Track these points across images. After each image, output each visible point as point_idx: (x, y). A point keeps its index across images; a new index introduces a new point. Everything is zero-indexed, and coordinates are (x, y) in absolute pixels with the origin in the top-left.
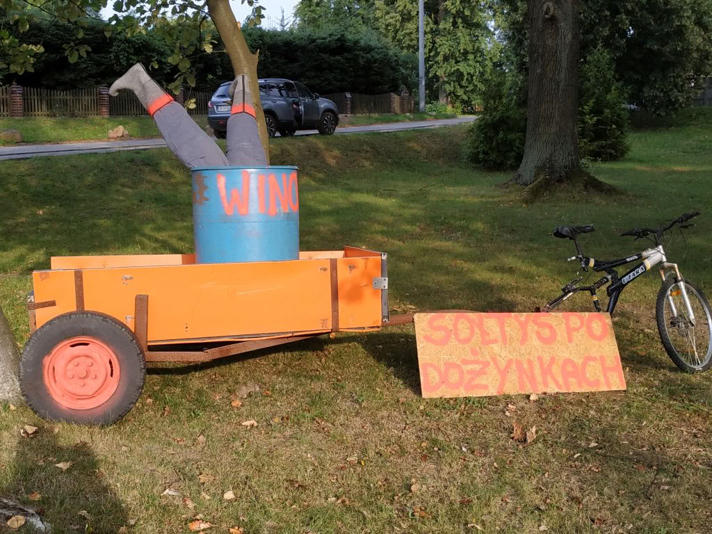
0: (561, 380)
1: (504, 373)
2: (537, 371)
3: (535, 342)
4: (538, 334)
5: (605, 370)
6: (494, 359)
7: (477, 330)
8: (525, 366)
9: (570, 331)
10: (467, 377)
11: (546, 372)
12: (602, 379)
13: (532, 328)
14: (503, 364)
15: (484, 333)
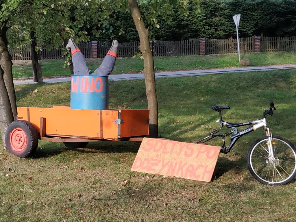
0: (184, 172)
1: (164, 166)
2: (177, 167)
3: (182, 155)
4: (186, 152)
5: (205, 171)
6: (163, 160)
7: (163, 147)
8: (174, 164)
9: (199, 152)
10: (150, 165)
11: (181, 168)
12: (201, 176)
13: (185, 149)
14: (165, 162)
15: (165, 148)
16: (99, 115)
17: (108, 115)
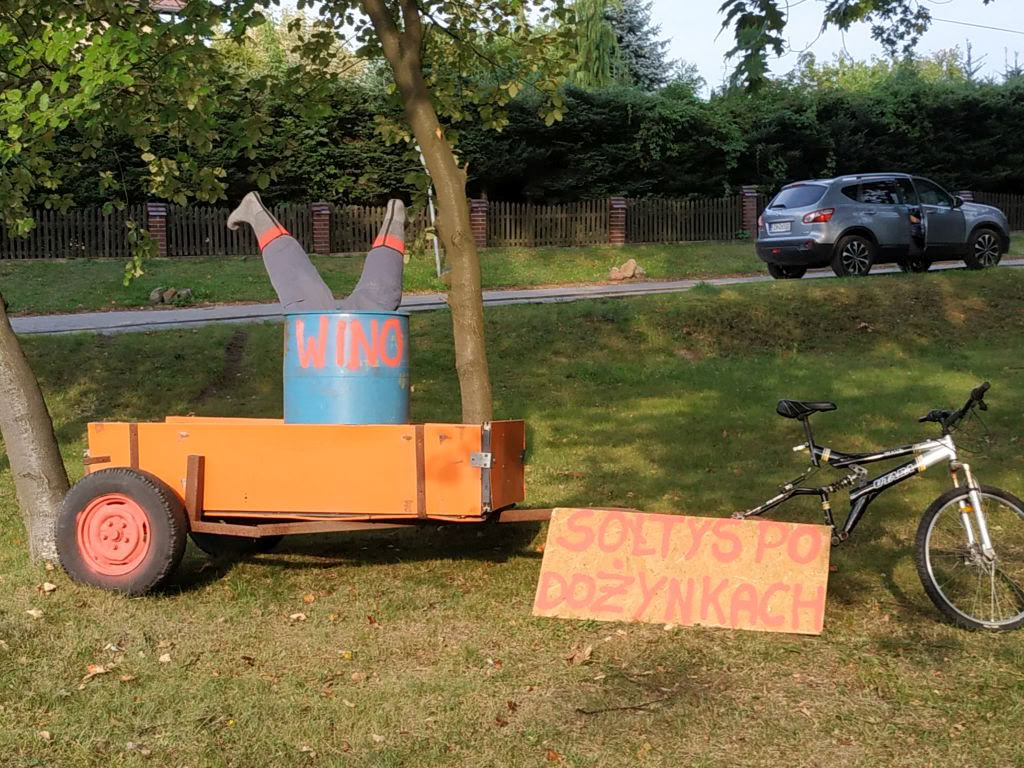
0: (727, 611)
1: (649, 595)
2: (698, 595)
3: (705, 555)
4: (715, 547)
5: (797, 604)
6: (642, 576)
7: (631, 535)
8: (683, 588)
9: (762, 546)
10: (599, 594)
11: (710, 598)
12: (788, 617)
13: (709, 537)
14: (651, 581)
15: (639, 539)
16: (414, 440)
17: (446, 442)
